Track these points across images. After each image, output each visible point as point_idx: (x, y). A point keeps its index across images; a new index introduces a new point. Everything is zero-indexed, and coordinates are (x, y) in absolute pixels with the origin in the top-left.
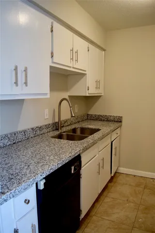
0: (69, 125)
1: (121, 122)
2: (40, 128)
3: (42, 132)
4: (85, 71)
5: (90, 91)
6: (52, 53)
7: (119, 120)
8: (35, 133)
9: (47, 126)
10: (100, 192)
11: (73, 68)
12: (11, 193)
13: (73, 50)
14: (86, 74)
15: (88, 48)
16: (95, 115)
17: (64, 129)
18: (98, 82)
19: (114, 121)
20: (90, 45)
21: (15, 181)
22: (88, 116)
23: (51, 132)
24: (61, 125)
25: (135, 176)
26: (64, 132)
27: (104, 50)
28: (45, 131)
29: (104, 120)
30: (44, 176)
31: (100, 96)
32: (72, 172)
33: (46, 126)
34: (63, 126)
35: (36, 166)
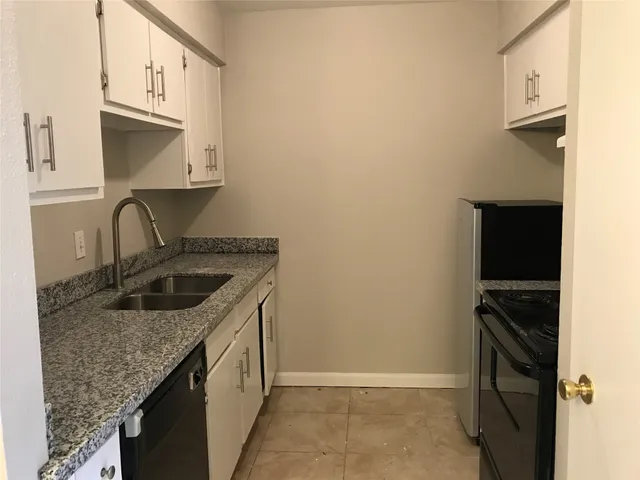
0: (139, 272)
1: (275, 252)
2: (66, 286)
3: (71, 298)
4: (179, 122)
5: (195, 177)
6: (104, 76)
7: (271, 249)
8: (52, 300)
9: (84, 279)
10: (244, 442)
11: (154, 115)
12: (81, 450)
13: (151, 68)
14: (181, 131)
15: (184, 59)
16: (206, 241)
17: (131, 284)
18: (211, 151)
19: (259, 252)
20: (187, 50)
21: (75, 423)
22: (183, 245)
23: (96, 297)
24: (122, 272)
25: (320, 388)
26: (133, 292)
27: (220, 64)
28: (79, 292)
29: (230, 252)
30: (141, 401)
31: (216, 188)
32: (192, 388)
33: (81, 278)
34: (128, 276)
35: (110, 380)
